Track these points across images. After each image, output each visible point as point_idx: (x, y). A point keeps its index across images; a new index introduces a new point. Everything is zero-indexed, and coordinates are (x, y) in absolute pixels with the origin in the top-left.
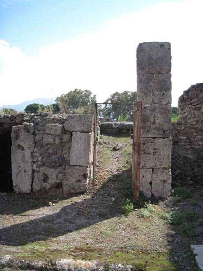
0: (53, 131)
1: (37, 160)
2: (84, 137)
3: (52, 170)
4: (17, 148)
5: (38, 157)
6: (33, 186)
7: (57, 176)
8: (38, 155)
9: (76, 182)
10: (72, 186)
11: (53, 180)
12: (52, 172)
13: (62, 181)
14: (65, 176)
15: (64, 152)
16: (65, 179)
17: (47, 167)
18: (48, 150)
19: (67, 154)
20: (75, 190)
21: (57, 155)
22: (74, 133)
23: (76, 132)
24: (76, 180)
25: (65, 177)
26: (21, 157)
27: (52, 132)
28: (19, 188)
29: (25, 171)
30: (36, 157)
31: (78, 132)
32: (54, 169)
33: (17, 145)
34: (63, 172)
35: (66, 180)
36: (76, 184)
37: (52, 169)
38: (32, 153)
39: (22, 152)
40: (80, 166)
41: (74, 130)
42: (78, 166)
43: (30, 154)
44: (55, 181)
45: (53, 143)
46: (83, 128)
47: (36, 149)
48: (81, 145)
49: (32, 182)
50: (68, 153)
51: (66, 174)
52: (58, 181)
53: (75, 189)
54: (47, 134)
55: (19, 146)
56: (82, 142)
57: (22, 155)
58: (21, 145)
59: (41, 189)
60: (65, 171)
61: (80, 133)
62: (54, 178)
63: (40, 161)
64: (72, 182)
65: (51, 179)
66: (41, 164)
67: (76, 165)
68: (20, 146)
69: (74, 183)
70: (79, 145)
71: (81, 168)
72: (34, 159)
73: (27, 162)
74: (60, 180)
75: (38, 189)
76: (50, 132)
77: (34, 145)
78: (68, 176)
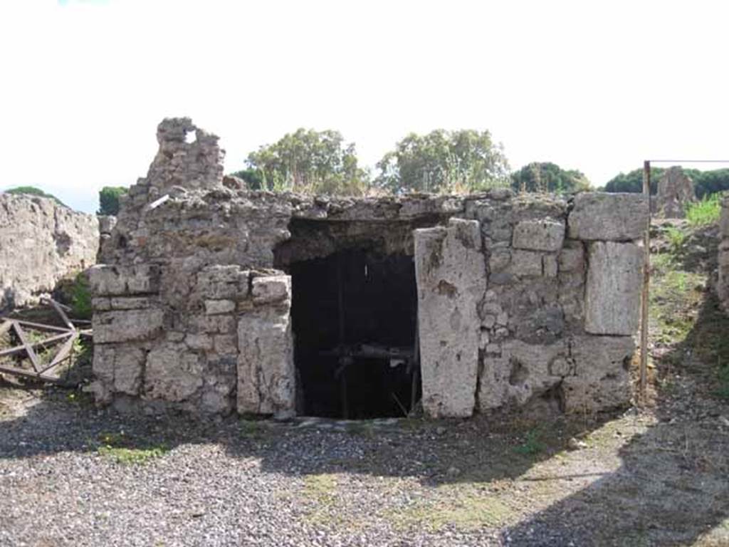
0: (541, 241)
1: (496, 324)
2: (625, 255)
3: (537, 349)
4: (437, 290)
5: (496, 315)
6: (480, 395)
7: (550, 365)
8: (495, 307)
9: (602, 379)
10: (594, 390)
11: (537, 378)
12: (538, 356)
13: (563, 377)
14: (573, 365)
15: (563, 298)
16: (572, 372)
17: (522, 343)
18: (524, 296)
19: (571, 303)
20: (600, 401)
21: (546, 306)
22: (599, 243)
23: (604, 241)
24: (603, 374)
25: (571, 368)
26: (448, 315)
27: (537, 244)
28: (441, 404)
29: (459, 356)
30: (492, 314)
31: (608, 243)
32: (542, 346)
33: (438, 283)
34: (567, 354)
35: (575, 375)
36: (604, 384)
37: (537, 346)
38: (480, 305)
39: (452, 301)
40: (614, 335)
41: (598, 236)
42: (609, 335)
43: (475, 306)
44: (545, 380)
45: (540, 273)
46: (624, 229)
47: (491, 294)
48: (617, 277)
49: (478, 384)
50: (575, 302)
51: (577, 359)
52: (554, 379)
53: (601, 399)
54: (523, 249)
55: (443, 284)
56: (621, 269)
57: (452, 310)
58: (448, 281)
59: (504, 403)
60: (574, 351)
61: (614, 244)
62: (542, 372)
63: (502, 326)
64: (592, 380)
65: (531, 376)
66: (504, 332)
67: (604, 332)
68: (446, 284)
69: (600, 384)
70: (613, 276)
71: (617, 340)
72: (483, 319)
73: (467, 329)
74: (559, 375)
75: (496, 404)
76: (533, 243)
77: (485, 280)
78: (581, 365)
